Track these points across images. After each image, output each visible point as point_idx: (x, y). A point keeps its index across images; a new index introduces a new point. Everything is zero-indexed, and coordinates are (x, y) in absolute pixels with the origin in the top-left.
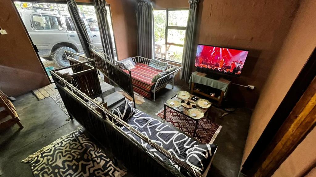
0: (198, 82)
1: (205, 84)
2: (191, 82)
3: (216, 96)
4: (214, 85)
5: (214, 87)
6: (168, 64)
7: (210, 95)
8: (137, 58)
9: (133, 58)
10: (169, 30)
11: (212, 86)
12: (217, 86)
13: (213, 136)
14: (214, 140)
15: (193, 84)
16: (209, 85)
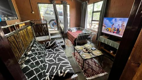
0: (103, 42)
1: (106, 43)
2: (99, 42)
3: (114, 53)
4: (112, 45)
5: (112, 46)
6: (90, 31)
7: (110, 52)
8: (79, 28)
9: (77, 28)
10: (94, 13)
11: (110, 45)
12: (114, 45)
13: (95, 75)
14: (93, 78)
15: (100, 43)
16: (109, 44)
